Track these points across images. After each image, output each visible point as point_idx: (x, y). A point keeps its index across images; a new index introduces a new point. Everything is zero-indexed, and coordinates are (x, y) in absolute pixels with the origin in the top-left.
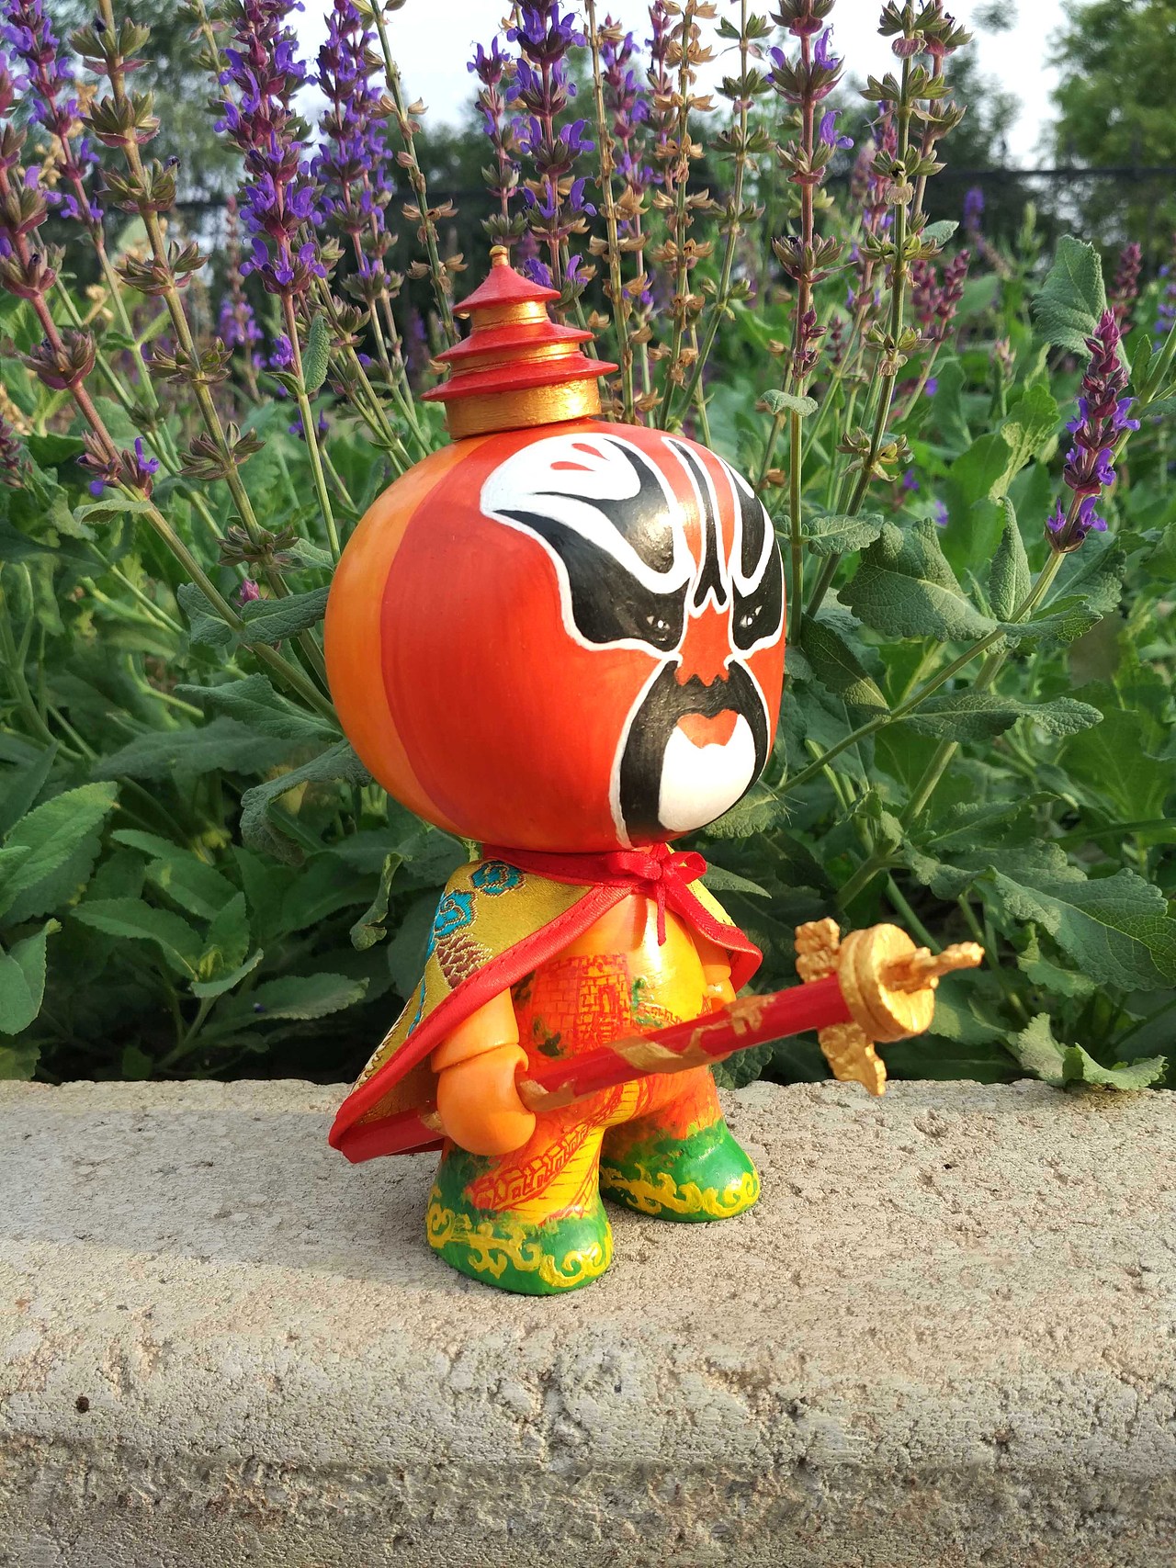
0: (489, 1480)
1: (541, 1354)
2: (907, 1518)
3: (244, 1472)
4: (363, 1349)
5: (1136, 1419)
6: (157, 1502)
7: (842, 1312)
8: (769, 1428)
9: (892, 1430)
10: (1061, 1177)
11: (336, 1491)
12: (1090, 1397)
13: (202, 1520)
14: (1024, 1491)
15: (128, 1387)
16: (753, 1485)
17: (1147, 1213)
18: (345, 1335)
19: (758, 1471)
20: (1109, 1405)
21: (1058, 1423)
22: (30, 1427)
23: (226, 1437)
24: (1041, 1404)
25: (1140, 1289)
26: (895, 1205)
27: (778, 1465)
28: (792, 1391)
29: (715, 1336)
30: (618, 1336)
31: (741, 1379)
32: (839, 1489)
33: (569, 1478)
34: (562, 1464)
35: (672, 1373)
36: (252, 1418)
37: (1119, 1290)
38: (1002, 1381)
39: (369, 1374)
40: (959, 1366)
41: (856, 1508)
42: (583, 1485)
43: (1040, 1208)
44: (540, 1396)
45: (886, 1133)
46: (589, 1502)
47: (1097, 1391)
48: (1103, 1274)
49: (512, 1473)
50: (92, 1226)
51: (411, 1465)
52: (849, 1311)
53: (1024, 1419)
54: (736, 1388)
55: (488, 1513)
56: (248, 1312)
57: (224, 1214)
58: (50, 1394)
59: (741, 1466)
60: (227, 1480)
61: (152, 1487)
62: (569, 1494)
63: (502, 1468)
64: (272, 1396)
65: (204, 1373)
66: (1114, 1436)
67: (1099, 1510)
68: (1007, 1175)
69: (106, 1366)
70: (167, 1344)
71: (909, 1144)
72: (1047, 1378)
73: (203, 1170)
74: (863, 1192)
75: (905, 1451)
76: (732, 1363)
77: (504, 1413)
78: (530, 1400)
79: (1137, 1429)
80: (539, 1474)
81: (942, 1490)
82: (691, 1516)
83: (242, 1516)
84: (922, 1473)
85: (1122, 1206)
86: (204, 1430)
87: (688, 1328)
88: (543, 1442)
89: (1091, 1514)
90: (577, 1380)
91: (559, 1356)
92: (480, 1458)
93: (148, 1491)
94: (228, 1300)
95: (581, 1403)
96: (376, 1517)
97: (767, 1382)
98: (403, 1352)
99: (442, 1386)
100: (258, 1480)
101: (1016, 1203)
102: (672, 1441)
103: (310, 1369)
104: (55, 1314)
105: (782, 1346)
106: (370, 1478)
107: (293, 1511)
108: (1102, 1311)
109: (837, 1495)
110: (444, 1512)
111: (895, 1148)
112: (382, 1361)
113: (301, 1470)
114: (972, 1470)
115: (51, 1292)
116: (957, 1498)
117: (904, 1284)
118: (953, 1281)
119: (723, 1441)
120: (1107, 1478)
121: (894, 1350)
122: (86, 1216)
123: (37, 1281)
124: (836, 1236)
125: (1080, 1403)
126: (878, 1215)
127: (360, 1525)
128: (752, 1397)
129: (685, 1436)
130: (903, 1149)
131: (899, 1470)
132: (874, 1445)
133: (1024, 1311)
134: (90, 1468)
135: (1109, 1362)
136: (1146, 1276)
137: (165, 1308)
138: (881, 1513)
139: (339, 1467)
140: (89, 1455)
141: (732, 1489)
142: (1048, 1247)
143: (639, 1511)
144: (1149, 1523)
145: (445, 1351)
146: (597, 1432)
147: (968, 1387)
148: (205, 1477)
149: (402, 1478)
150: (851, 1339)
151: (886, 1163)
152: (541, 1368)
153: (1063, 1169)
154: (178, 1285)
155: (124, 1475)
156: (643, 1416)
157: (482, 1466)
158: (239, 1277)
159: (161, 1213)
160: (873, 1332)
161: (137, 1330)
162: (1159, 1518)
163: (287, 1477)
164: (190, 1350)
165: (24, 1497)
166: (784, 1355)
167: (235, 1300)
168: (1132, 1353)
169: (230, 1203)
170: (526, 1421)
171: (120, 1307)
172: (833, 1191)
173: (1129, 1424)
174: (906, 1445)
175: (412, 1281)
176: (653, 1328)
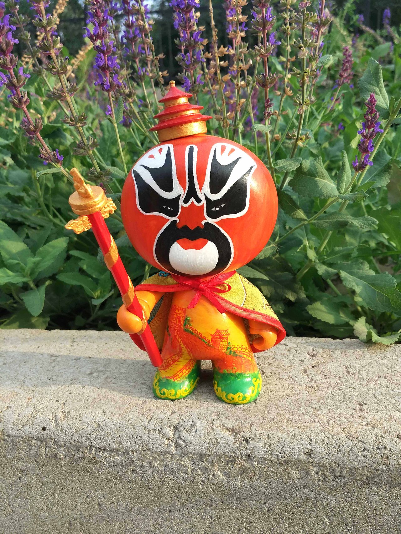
0: (158, 455)
1: (174, 420)
2: (281, 474)
3: (89, 449)
4: (123, 416)
5: (351, 450)
6: (65, 457)
7: (266, 412)
8: (239, 445)
9: (276, 448)
10: (348, 372)
11: (115, 456)
12: (337, 442)
13: (78, 462)
14: (316, 469)
15: (57, 424)
16: (234, 461)
17: (372, 386)
18: (119, 412)
19: (236, 457)
20: (343, 446)
21: (327, 450)
22: (30, 435)
23: (84, 439)
24: (322, 444)
25: (361, 410)
26: (293, 379)
27: (242, 456)
28: (247, 435)
29: (226, 417)
30: (198, 416)
31: (232, 431)
32: (260, 464)
33: (181, 456)
34: (179, 452)
35: (212, 428)
36: (91, 434)
37: (354, 410)
38: (310, 436)
39: (125, 424)
40: (298, 431)
41: (265, 470)
42: (185, 458)
43: (338, 382)
44: (173, 432)
45: (297, 355)
46: (187, 463)
47: (340, 441)
48: (350, 405)
49: (165, 453)
50: (53, 376)
51: (136, 450)
52: (268, 412)
53: (316, 448)
54: (230, 433)
55: (158, 464)
56: (92, 404)
57: (91, 373)
58: (35, 426)
59: (231, 456)
60: (85, 452)
61: (64, 453)
62: (181, 460)
63: (162, 452)
64: (97, 428)
65: (78, 421)
66: (344, 455)
67: (340, 476)
68: (331, 370)
69: (51, 418)
70: (69, 412)
71: (303, 359)
72: (324, 436)
73: (87, 359)
74: (284, 374)
75: (280, 455)
76: (230, 426)
77: (162, 437)
78: (170, 434)
79: (351, 453)
80: (172, 454)
81: (291, 467)
82: (216, 469)
83: (89, 462)
84: (285, 461)
85: (364, 383)
86: (78, 437)
87: (219, 415)
88: (174, 445)
89: (337, 477)
90: (184, 428)
91: (180, 421)
92: (156, 449)
93: (63, 454)
94: (87, 400)
95: (185, 435)
96: (126, 464)
97: (240, 432)
98: (135, 418)
99: (145, 428)
100: (93, 452)
101: (331, 380)
102: (211, 447)
103: (108, 422)
104: (38, 402)
105: (245, 421)
106: (124, 453)
107: (103, 461)
108: (346, 416)
109: (259, 466)
110: (145, 464)
111: (298, 360)
112: (129, 420)
113: (105, 450)
114: (300, 461)
115: (38, 395)
116: (295, 469)
117: (288, 404)
118: (303, 404)
119: (226, 448)
120: (341, 467)
121: (279, 424)
122: (51, 373)
123: (35, 392)
124: (271, 388)
125: (334, 444)
126: (286, 382)
127: (122, 466)
128: (235, 436)
129: (215, 446)
130: (301, 360)
131: (278, 460)
132: (270, 452)
133: (322, 415)
134: (47, 447)
135: (345, 432)
136: (364, 406)
137: (69, 402)
138: (273, 472)
139: (116, 449)
140: (46, 443)
141: (228, 462)
142: (336, 395)
143: (202, 467)
144: (355, 481)
145: (147, 418)
146: (189, 444)
147: (300, 437)
148: (78, 450)
149: (133, 453)
150: (267, 421)
151: (294, 365)
152: (174, 424)
153: (350, 369)
154: (74, 395)
155: (56, 449)
156: (203, 440)
157: (156, 451)
158: (92, 393)
159: (73, 373)
160: (274, 419)
161: (60, 408)
162: (358, 480)
163: (101, 452)
164: (75, 414)
165: (28, 454)
166: (246, 424)
167: (89, 400)
168: (352, 430)
169: (94, 370)
170: (169, 439)
171: (57, 401)
172: (275, 373)
173: (349, 452)
174: (280, 453)
175: (141, 396)
176: (208, 414)
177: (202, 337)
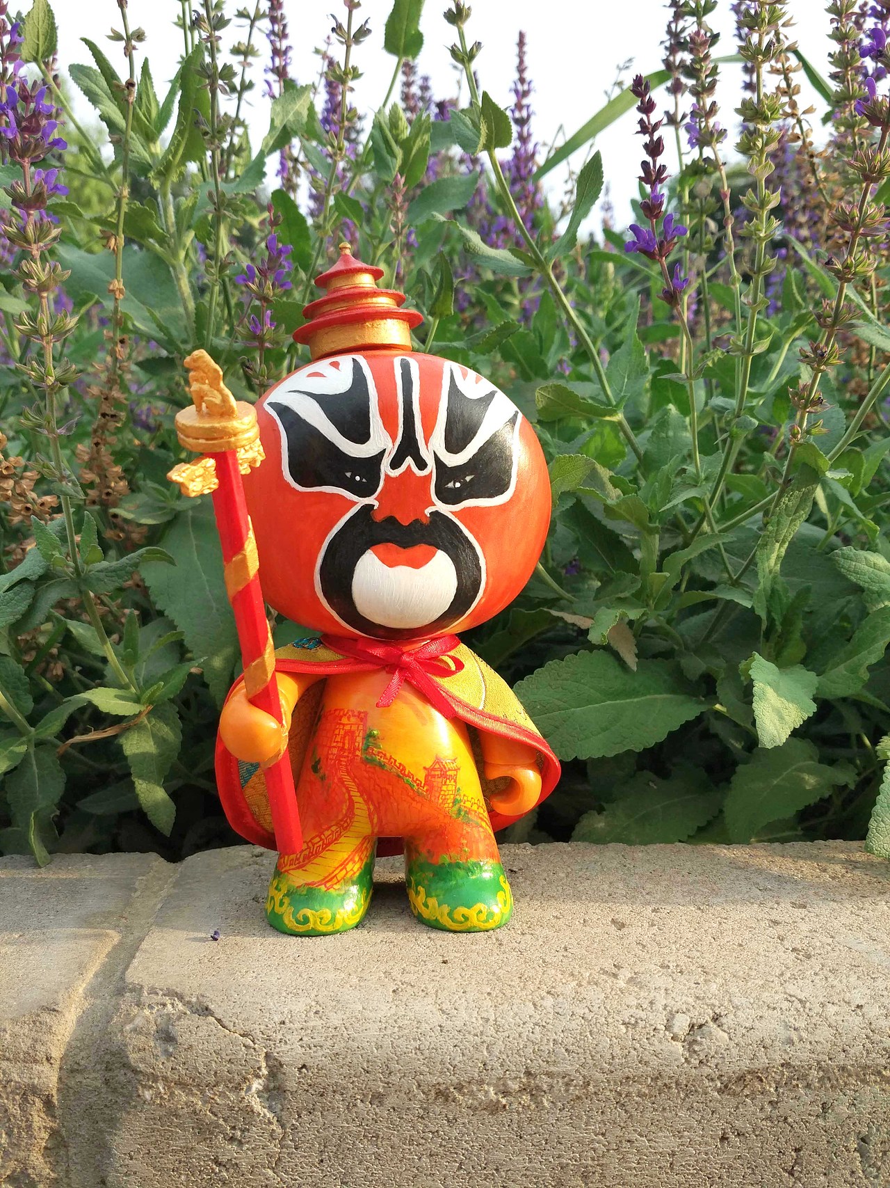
177: (404, 774)
